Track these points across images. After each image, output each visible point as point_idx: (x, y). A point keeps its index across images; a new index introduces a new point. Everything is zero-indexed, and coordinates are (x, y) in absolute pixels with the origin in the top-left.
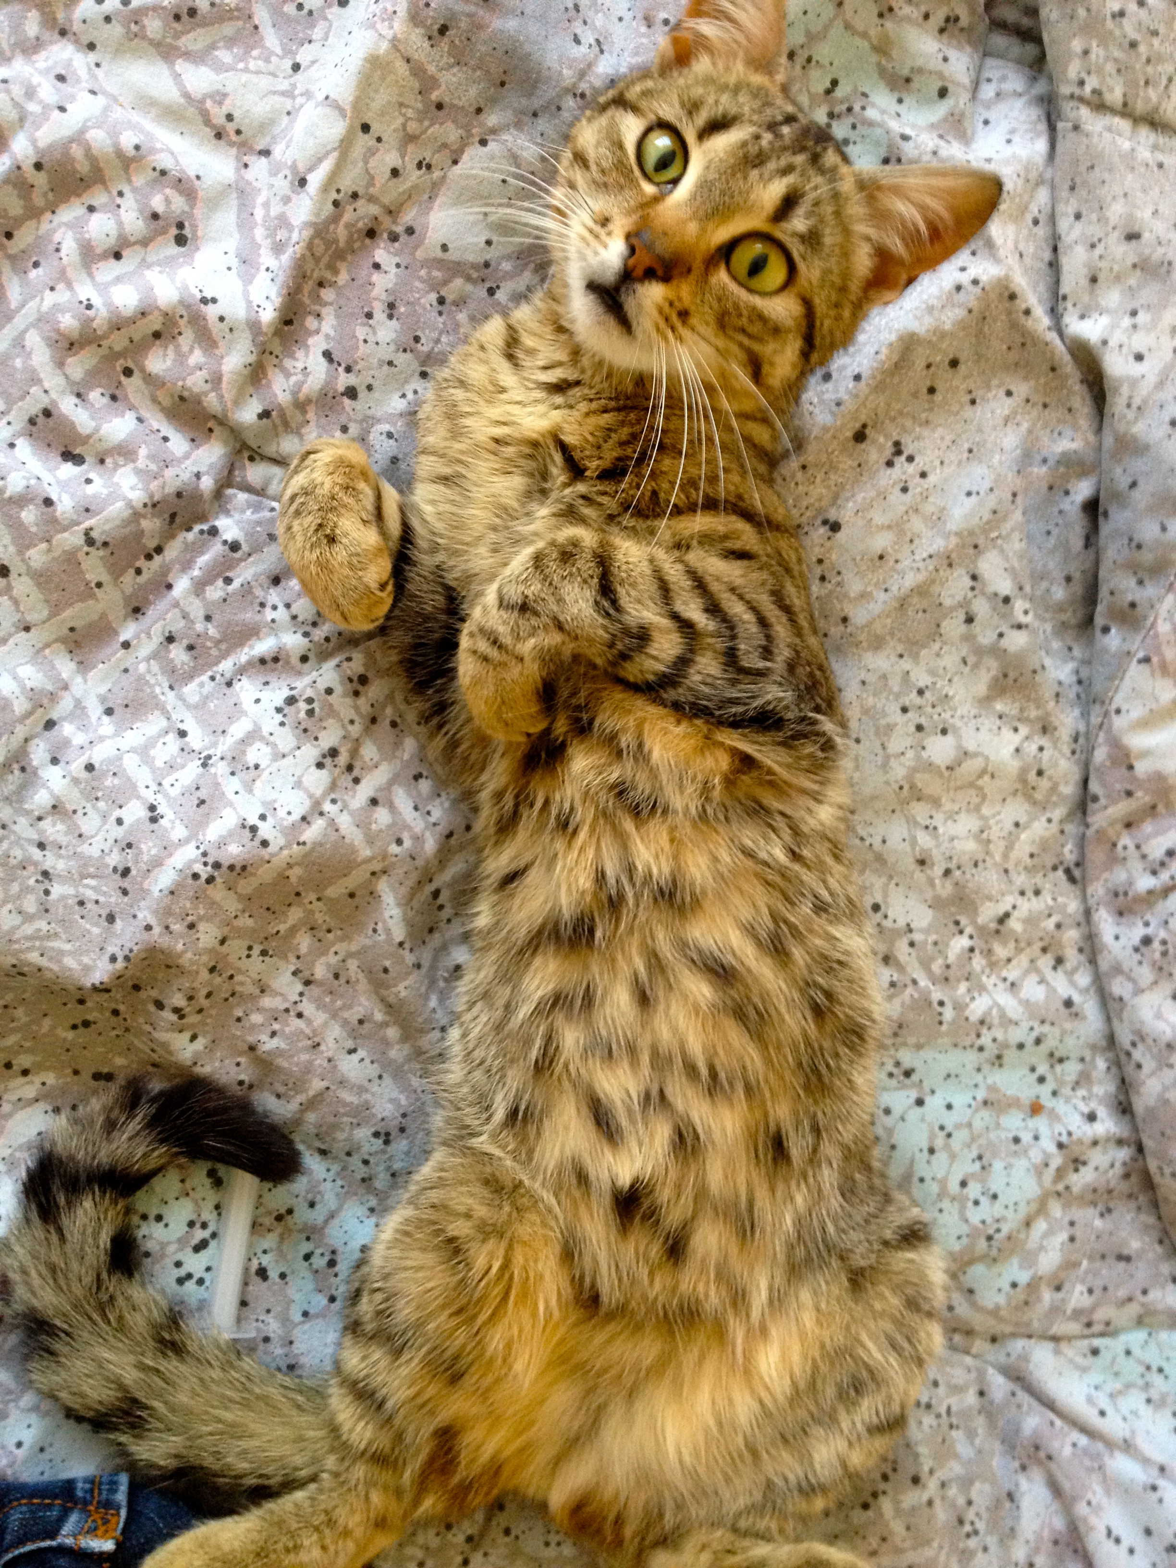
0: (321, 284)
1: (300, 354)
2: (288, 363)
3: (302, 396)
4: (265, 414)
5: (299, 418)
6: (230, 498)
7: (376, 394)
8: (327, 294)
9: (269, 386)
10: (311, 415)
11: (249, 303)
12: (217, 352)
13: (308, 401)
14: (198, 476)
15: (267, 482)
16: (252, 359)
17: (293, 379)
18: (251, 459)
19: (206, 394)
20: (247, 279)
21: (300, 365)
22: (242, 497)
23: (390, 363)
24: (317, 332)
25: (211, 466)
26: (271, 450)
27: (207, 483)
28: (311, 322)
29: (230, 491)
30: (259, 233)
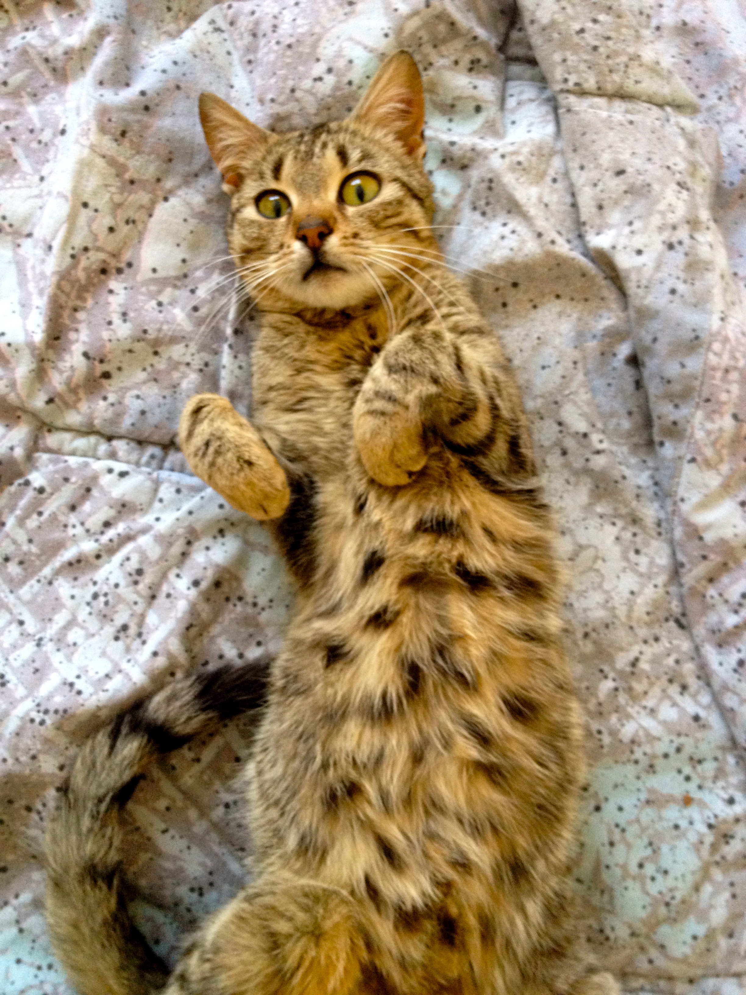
0: (75, 310)
1: (67, 357)
2: (61, 365)
3: (73, 385)
4: (50, 401)
5: (74, 398)
6: (37, 460)
7: (125, 372)
8: (81, 315)
9: (50, 382)
10: (82, 394)
11: (26, 331)
12: (11, 366)
13: (78, 386)
14: (12, 448)
15: (62, 443)
16: (33, 366)
17: (65, 375)
18: (49, 431)
19: (7, 394)
20: (25, 316)
21: (68, 364)
22: (45, 457)
23: (130, 351)
24: (77, 341)
25: (20, 441)
26: (59, 423)
27: (19, 452)
28: (72, 335)
29: (37, 455)
30: (31, 287)
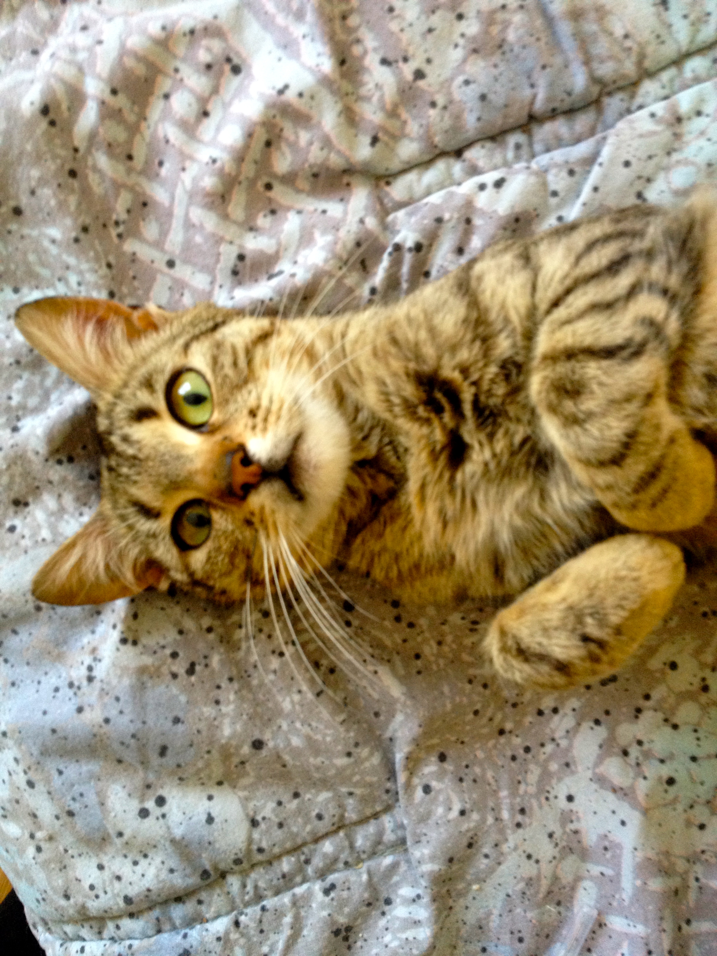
1: (366, 78)
3: (389, 106)
4: (375, 140)
5: (398, 124)
10: (404, 115)
12: (314, 121)
13: (396, 106)
14: (362, 221)
15: (410, 188)
16: (339, 107)
17: (375, 99)
18: (388, 183)
19: (327, 159)
20: (296, 55)
21: (371, 86)
22: (401, 214)
23: (430, 30)
24: (365, 52)
25: (366, 208)
26: (395, 165)
27: (371, 223)
28: (357, 50)
